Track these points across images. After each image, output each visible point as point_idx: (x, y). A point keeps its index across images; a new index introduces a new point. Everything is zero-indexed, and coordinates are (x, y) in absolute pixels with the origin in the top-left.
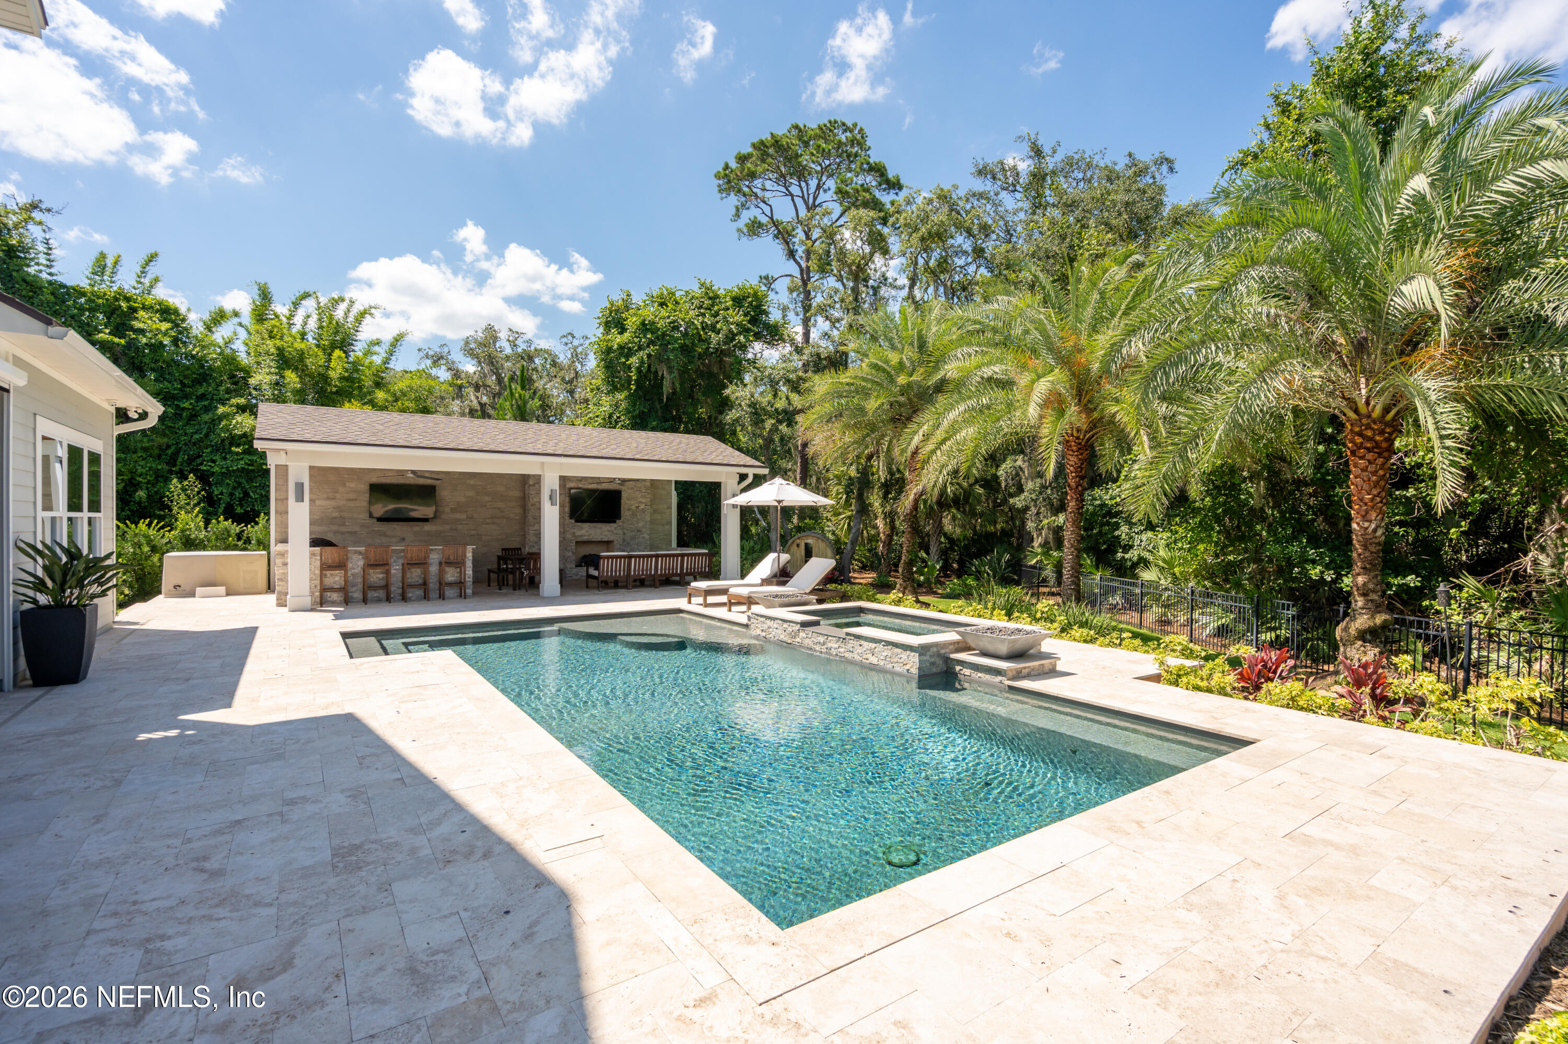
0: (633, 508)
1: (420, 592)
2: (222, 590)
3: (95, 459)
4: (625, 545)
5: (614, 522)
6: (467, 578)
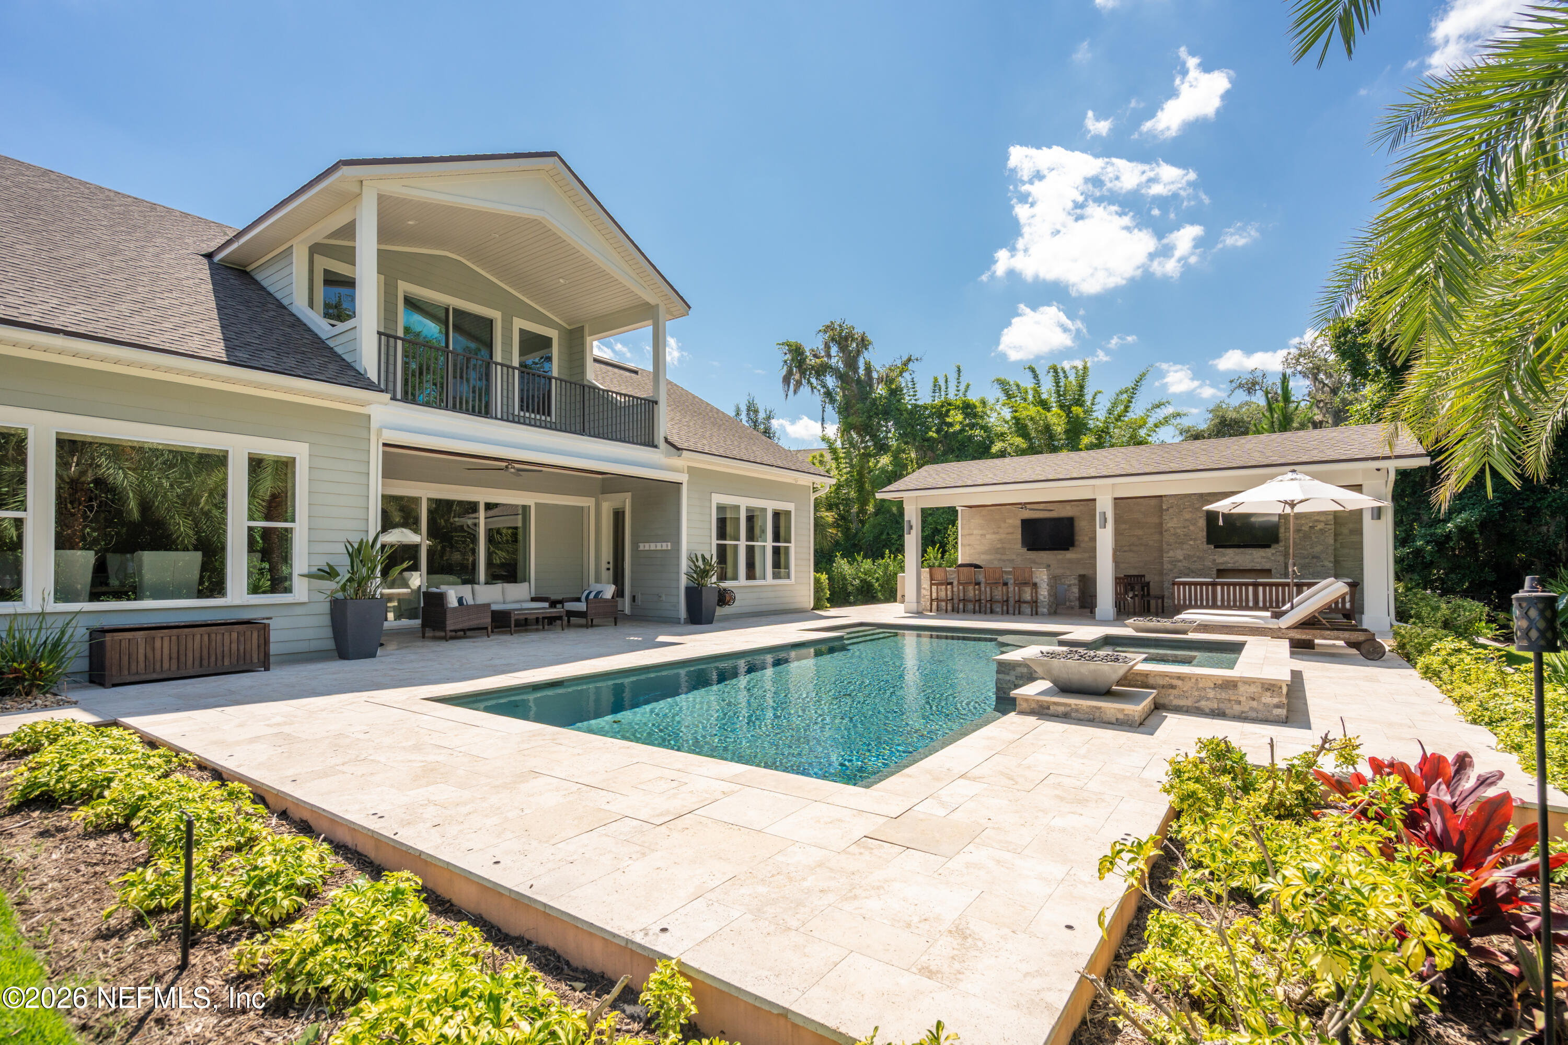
1: (1004, 608)
3: (782, 516)
5: (1269, 546)
6: (1041, 598)
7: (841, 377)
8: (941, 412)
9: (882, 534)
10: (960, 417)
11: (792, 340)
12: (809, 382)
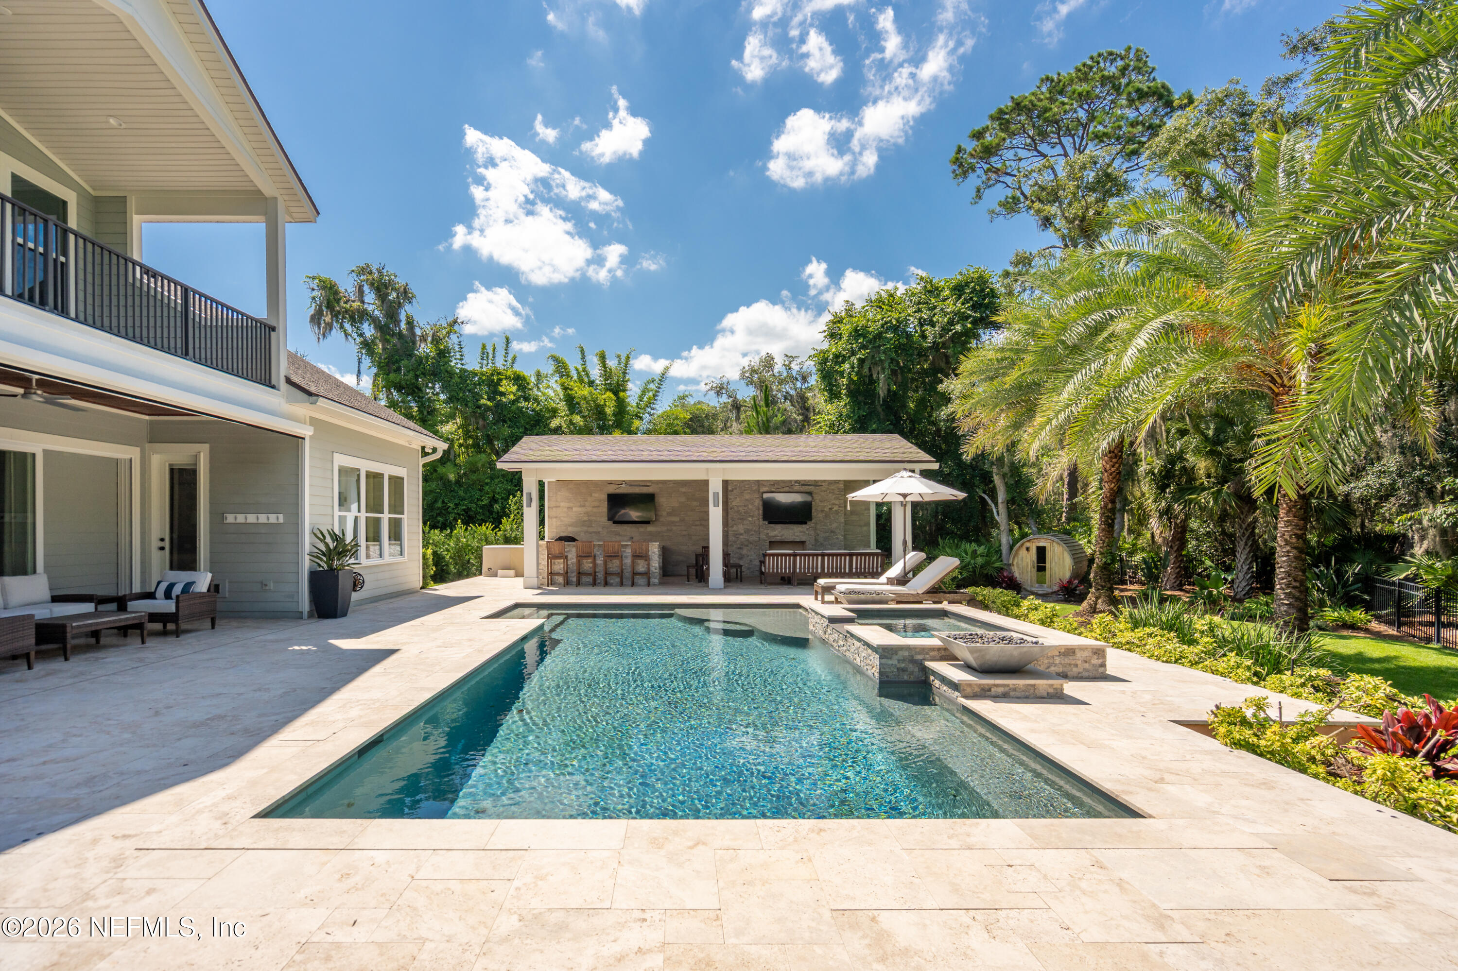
0: (826, 509)
1: (618, 580)
2: (512, 572)
3: (397, 483)
4: (817, 544)
5: (805, 523)
6: (653, 569)
7: (382, 329)
8: (492, 383)
9: (436, 501)
10: (514, 389)
11: (325, 276)
12: (342, 327)
